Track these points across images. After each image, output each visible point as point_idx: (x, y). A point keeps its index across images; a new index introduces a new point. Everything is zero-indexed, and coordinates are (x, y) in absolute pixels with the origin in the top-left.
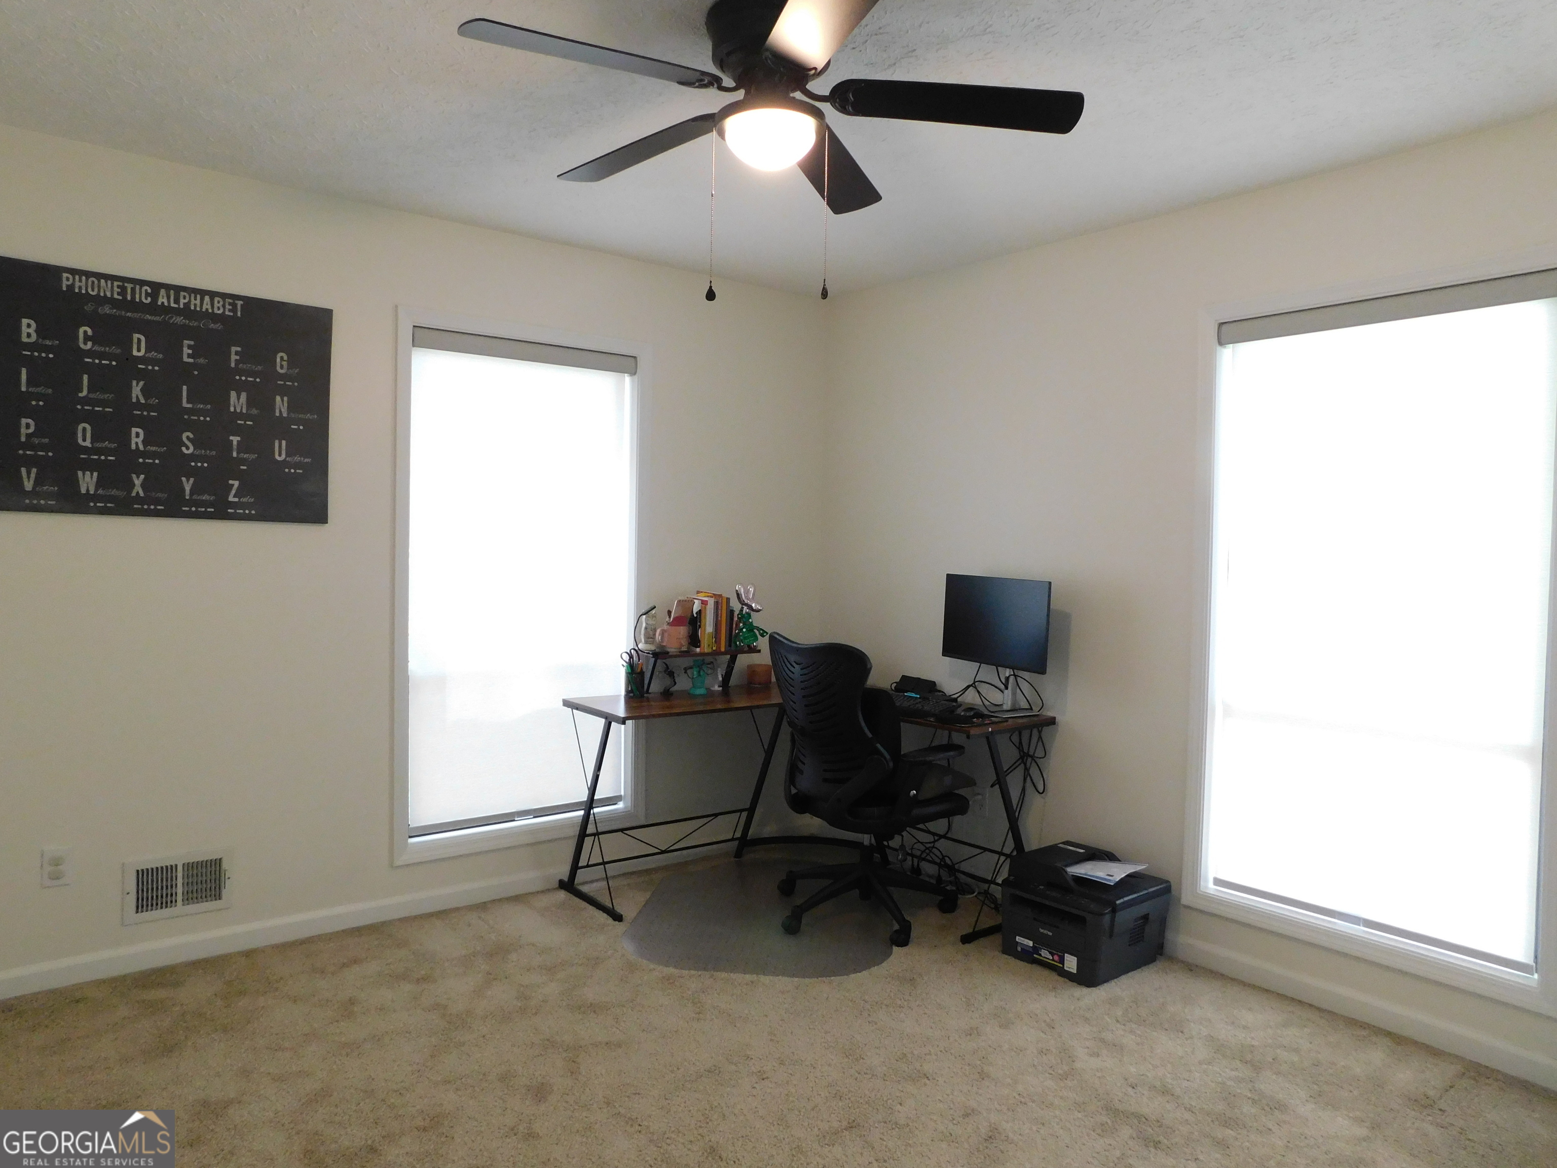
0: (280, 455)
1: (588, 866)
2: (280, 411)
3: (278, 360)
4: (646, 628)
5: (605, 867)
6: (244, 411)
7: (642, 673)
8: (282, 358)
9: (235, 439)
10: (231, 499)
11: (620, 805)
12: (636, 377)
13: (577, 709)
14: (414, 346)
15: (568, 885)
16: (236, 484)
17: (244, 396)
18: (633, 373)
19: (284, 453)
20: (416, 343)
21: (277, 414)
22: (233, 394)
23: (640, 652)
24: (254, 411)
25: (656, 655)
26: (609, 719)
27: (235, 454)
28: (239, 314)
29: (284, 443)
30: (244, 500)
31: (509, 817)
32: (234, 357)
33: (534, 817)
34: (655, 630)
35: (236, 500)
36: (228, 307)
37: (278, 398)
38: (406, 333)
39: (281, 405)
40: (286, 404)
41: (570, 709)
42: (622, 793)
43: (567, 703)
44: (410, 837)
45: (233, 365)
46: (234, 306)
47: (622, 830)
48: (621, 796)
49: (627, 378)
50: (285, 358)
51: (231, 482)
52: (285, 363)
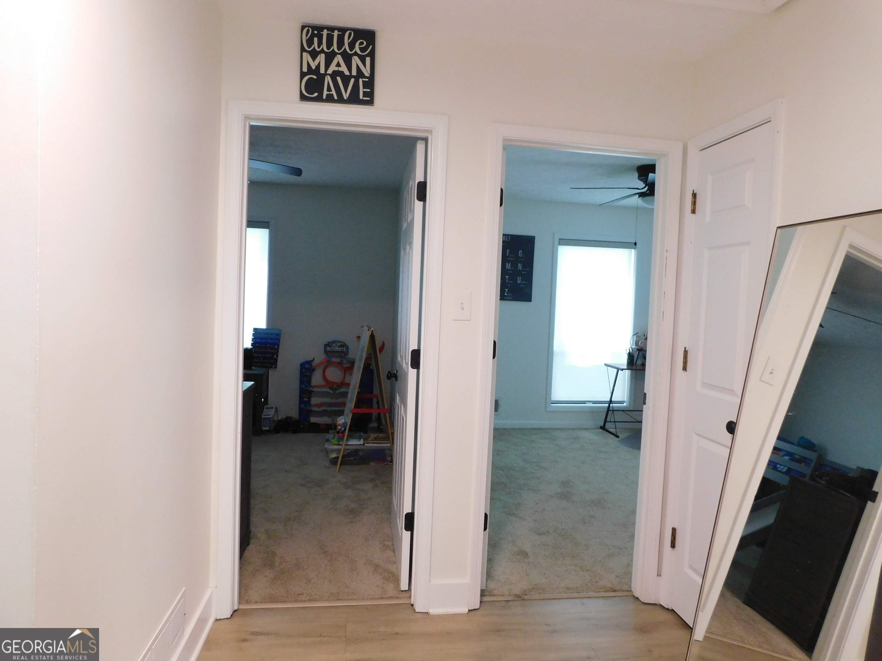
0: (519, 281)
1: (610, 422)
2: (520, 268)
3: (520, 253)
4: (636, 341)
5: (615, 424)
6: (510, 268)
7: (633, 356)
8: (520, 252)
9: (507, 277)
10: (506, 294)
11: (625, 404)
12: (636, 250)
13: (609, 366)
14: (559, 245)
15: (603, 428)
16: (507, 290)
17: (510, 264)
18: (635, 249)
19: (520, 281)
20: (560, 244)
21: (519, 269)
22: (507, 264)
23: (633, 349)
24: (513, 268)
25: (638, 350)
26: (618, 369)
27: (507, 281)
28: (509, 240)
29: (520, 278)
30: (509, 295)
31: (584, 402)
32: (508, 253)
33: (593, 404)
34: (639, 342)
35: (507, 295)
36: (506, 238)
37: (519, 264)
38: (557, 241)
39: (520, 266)
40: (521, 266)
41: (606, 367)
42: (626, 400)
43: (606, 365)
44: (552, 404)
45: (507, 255)
46: (508, 238)
47: (623, 411)
48: (625, 401)
49: (633, 250)
50: (522, 252)
51: (506, 289)
52: (521, 254)
